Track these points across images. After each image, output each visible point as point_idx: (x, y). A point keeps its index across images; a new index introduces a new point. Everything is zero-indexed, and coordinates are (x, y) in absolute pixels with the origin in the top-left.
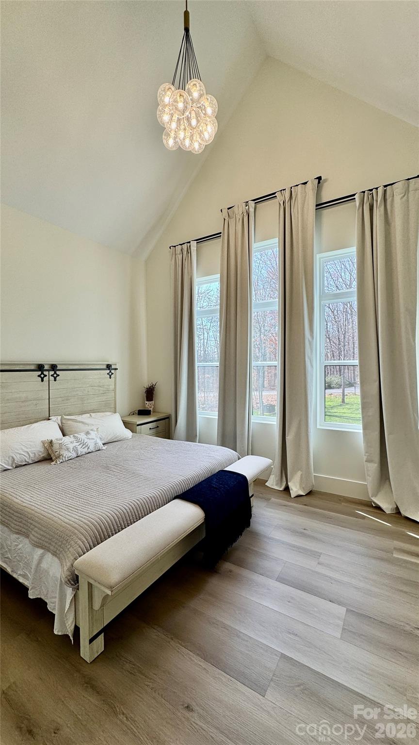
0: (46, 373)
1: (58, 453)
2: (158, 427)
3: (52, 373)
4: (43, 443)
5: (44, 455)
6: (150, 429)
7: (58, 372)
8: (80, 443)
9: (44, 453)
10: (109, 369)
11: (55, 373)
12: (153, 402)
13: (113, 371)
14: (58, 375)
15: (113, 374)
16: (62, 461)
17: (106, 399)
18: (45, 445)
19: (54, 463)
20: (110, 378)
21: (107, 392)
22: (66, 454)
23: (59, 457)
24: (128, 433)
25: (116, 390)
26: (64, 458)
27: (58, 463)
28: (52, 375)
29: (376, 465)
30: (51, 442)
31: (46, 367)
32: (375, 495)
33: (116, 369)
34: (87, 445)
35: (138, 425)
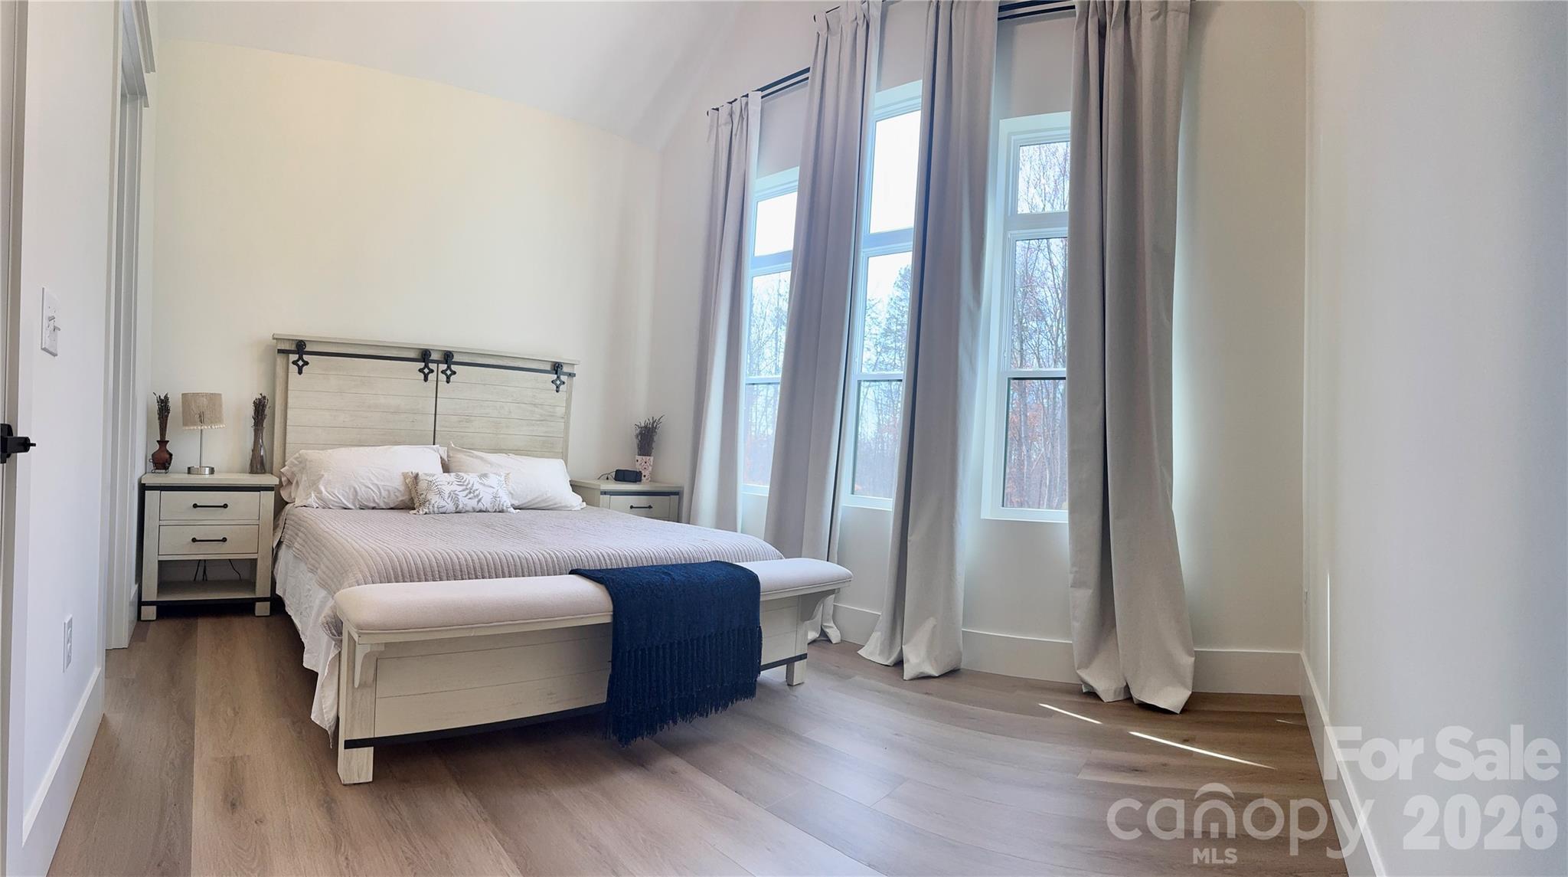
0: (433, 366)
1: (423, 496)
2: (650, 507)
3: (443, 367)
4: (405, 476)
5: (404, 498)
6: (632, 507)
7: (453, 367)
8: (465, 487)
9: (403, 495)
10: (556, 373)
11: (449, 368)
12: (652, 458)
13: (564, 378)
14: (454, 373)
15: (564, 383)
16: (427, 510)
17: (546, 432)
18: (407, 481)
19: (414, 512)
20: (557, 391)
21: (548, 418)
22: (435, 500)
23: (423, 504)
24: (575, 501)
25: (568, 418)
26: (431, 507)
27: (421, 512)
28: (443, 372)
29: (1091, 591)
30: (416, 477)
31: (434, 356)
32: (1086, 664)
33: (571, 375)
34: (478, 496)
35: (605, 493)
